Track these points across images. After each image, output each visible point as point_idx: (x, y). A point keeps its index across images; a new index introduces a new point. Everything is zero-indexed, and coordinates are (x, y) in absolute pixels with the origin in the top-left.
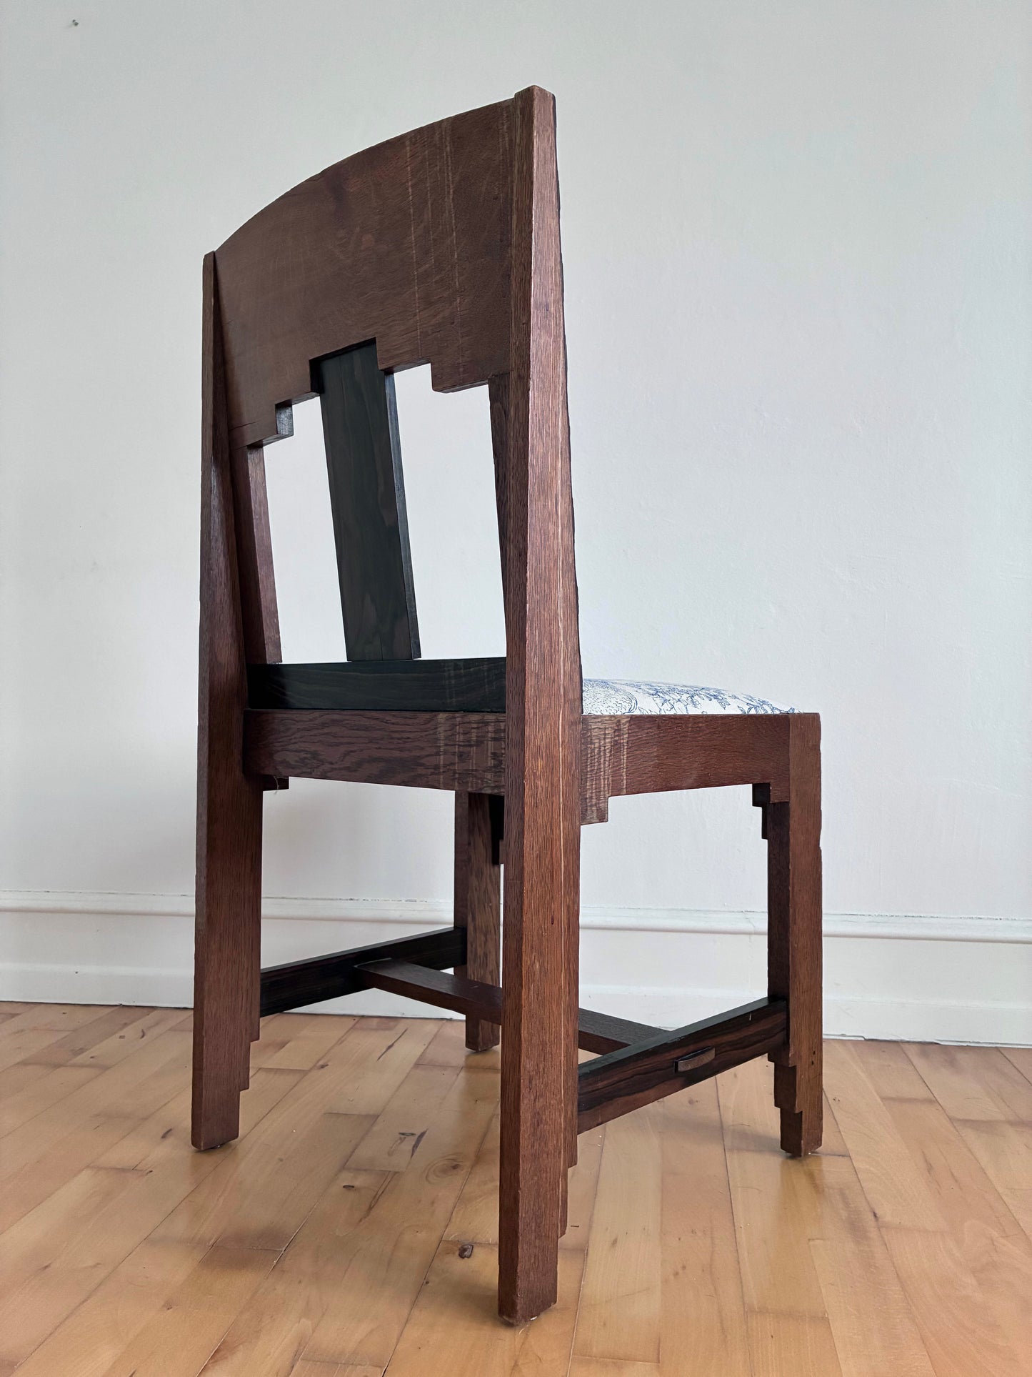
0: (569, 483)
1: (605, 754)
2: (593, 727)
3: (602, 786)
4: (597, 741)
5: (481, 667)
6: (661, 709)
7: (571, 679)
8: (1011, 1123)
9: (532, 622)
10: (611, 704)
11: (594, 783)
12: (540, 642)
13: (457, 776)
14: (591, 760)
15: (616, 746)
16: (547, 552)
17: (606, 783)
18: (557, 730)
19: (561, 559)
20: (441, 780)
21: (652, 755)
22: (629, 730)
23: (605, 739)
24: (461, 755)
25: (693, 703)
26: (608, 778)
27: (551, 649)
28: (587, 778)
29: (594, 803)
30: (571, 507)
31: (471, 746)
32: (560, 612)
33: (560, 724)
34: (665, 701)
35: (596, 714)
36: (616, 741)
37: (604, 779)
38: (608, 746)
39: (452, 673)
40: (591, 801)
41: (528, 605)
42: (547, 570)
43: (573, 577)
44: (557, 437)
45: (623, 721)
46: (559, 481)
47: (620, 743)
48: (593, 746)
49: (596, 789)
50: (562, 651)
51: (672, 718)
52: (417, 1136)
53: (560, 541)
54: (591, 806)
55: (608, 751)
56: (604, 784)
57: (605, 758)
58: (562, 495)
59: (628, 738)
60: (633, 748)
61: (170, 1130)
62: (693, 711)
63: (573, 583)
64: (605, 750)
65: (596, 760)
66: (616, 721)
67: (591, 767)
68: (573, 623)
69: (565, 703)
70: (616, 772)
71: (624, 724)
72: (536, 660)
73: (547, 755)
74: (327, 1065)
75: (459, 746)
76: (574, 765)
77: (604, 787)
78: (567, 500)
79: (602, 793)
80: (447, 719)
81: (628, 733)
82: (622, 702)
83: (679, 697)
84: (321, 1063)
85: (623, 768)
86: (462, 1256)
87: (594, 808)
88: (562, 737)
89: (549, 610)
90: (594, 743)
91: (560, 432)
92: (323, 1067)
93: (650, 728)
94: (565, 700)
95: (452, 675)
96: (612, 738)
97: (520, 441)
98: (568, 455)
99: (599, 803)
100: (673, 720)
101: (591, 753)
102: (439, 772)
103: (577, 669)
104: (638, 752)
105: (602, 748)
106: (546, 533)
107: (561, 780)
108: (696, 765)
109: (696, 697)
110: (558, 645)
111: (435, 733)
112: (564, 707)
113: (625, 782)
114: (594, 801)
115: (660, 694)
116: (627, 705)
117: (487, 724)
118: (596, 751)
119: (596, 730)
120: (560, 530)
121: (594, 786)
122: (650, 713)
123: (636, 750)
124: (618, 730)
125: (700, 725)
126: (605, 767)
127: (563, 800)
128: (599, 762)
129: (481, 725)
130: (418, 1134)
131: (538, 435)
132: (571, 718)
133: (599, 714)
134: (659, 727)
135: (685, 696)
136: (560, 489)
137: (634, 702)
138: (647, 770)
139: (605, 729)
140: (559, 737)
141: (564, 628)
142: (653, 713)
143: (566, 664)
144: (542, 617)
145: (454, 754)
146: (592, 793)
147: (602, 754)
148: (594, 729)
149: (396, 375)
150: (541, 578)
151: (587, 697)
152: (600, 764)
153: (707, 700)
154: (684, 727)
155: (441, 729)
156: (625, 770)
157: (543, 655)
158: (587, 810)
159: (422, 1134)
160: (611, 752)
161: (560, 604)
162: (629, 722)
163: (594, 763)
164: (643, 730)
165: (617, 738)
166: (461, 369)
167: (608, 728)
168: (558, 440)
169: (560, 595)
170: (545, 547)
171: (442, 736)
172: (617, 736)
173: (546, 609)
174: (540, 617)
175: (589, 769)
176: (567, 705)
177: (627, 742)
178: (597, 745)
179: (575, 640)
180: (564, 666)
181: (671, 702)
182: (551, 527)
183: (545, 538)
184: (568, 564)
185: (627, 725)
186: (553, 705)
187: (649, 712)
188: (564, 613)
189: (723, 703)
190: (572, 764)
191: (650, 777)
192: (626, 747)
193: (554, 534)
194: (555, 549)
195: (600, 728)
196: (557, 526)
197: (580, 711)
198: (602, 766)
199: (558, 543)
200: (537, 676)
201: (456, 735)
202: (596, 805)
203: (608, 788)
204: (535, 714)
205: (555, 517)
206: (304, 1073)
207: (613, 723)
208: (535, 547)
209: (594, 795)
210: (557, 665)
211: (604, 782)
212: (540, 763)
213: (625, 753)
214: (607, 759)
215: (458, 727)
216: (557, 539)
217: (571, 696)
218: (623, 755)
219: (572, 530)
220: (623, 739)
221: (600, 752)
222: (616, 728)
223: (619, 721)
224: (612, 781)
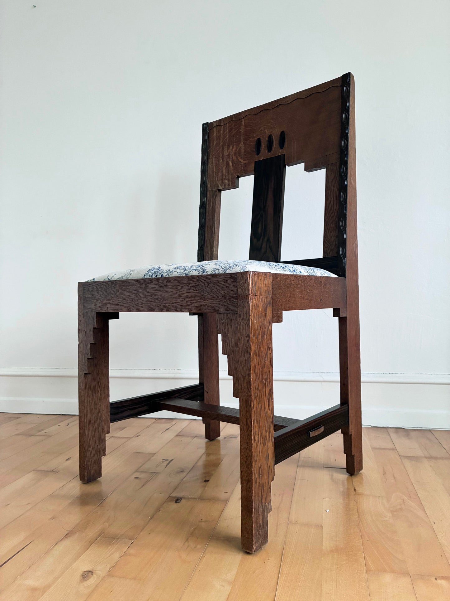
8: (426, 458)
52: (169, 461)
61: (70, 458)
74: (140, 436)
84: (138, 435)
86: (176, 502)
92: (138, 436)
130: (170, 459)
159: (172, 460)
206: (130, 438)
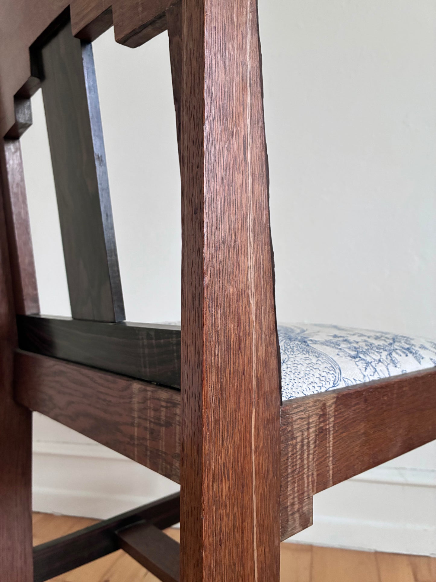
0: (260, 123)
1: (308, 446)
2: (294, 419)
3: (306, 485)
4: (300, 434)
5: (170, 340)
6: (364, 376)
7: (266, 365)
9: (212, 300)
10: (313, 379)
11: (296, 485)
12: (224, 325)
13: (148, 453)
14: (293, 459)
15: (322, 433)
16: (233, 209)
17: (310, 480)
18: (248, 435)
19: (252, 218)
20: (136, 453)
21: (359, 433)
22: (335, 411)
23: (308, 429)
24: (152, 432)
25: (393, 361)
26: (313, 474)
27: (239, 332)
28: (288, 482)
29: (296, 510)
30: (263, 153)
31: (160, 425)
32: (251, 284)
33: (253, 427)
34: (368, 364)
35: (298, 396)
36: (321, 428)
37: (308, 476)
38: (312, 436)
39: (145, 342)
40: (293, 508)
41: (205, 279)
42: (233, 232)
43: (268, 240)
44: (244, 64)
45: (329, 404)
46: (248, 120)
47: (326, 429)
48: (294, 441)
49: (298, 491)
50: (254, 333)
51: (378, 388)
53: (250, 194)
54: (293, 514)
55: (312, 442)
56: (308, 483)
57: (309, 451)
58: (252, 138)
59: (334, 421)
60: (340, 431)
62: (395, 372)
63: (267, 247)
64: (309, 442)
65: (298, 457)
66: (320, 405)
67: (293, 467)
68: (268, 297)
69: (259, 398)
70: (321, 463)
71: (330, 406)
72: (217, 350)
73: (235, 472)
75: (151, 422)
76: (271, 472)
77: (308, 486)
78: (259, 144)
79: (306, 494)
80: (140, 391)
81: (335, 416)
82: (325, 374)
83: (379, 357)
85: (329, 457)
87: (297, 516)
88: (256, 441)
89: (236, 282)
90: (296, 438)
91: (248, 59)
93: (357, 404)
94: (258, 394)
95: (145, 343)
96: (316, 426)
97: (194, 62)
98: (259, 89)
99: (302, 507)
100: (379, 390)
101: (292, 450)
102: (134, 444)
103: (275, 352)
104: (344, 434)
105: (306, 441)
106: (231, 184)
107: (254, 496)
108: (401, 431)
109: (394, 354)
110: (249, 326)
111: (130, 403)
112: (258, 404)
113: (331, 472)
114: (296, 507)
115: (361, 356)
116: (330, 376)
117: (175, 405)
118: (298, 447)
119: (298, 422)
120: (250, 181)
121: (296, 489)
122: (355, 384)
123: (343, 433)
124: (323, 416)
125: (404, 389)
126: (308, 462)
127: (258, 521)
128: (302, 459)
129: (169, 405)
131: (218, 55)
132: (267, 415)
133: (301, 395)
134: (366, 401)
135: (384, 354)
136: (249, 129)
137: (337, 371)
138: (354, 452)
139: (309, 417)
140: (251, 444)
141: (257, 303)
142: (358, 382)
143: (260, 348)
144: (226, 293)
145: (146, 428)
146: (293, 498)
147: (305, 448)
148: (296, 421)
149: (93, 43)
150: (224, 243)
151: (287, 371)
152: (302, 461)
153: (403, 355)
154: (389, 395)
155: (135, 400)
156: (331, 459)
157: (228, 342)
158: (288, 521)
160: (315, 442)
161: (251, 274)
162: (335, 403)
163: (296, 461)
164: (350, 408)
165: (322, 425)
166: (140, 9)
167: (312, 416)
168: (246, 66)
169: (251, 263)
170: (229, 202)
171: (136, 406)
172: (321, 422)
173: (232, 283)
174: (224, 292)
175: (290, 471)
176: (261, 401)
177: (334, 427)
178: (299, 439)
179: (271, 316)
180: (257, 351)
181: (373, 364)
182: (239, 178)
183: (229, 190)
184: (260, 223)
185: (333, 406)
186: (242, 404)
187: (353, 381)
188: (256, 286)
189: (419, 358)
190: (268, 471)
191: (357, 458)
192: (332, 432)
193: (241, 186)
194: (244, 205)
195: (302, 418)
196: (246, 176)
197: (278, 403)
198: (305, 462)
199: (247, 198)
200: (220, 370)
201: (147, 409)
202: (298, 510)
203: (313, 486)
204: (217, 422)
205: (243, 164)
207: (318, 409)
208: (215, 201)
209: (296, 499)
210: (248, 352)
211: (308, 479)
212: (225, 485)
213: (331, 439)
214: (311, 452)
215: (149, 401)
216: (246, 192)
217: (267, 388)
218: (329, 442)
219: (265, 181)
220: (329, 424)
221: (302, 446)
222: (321, 413)
223: (324, 405)
224: (318, 475)
